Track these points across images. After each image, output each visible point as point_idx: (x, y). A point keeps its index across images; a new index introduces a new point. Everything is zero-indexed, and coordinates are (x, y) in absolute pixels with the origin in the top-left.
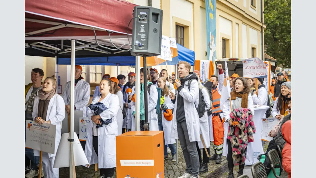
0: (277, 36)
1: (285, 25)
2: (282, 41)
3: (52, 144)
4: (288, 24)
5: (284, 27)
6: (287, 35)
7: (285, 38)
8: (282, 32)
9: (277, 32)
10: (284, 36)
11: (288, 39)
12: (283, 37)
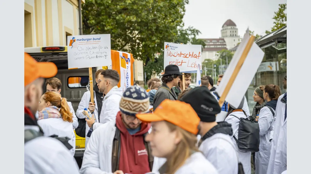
0: (91, 20)
1: (103, 5)
2: (99, 29)
3: (106, 56)
4: (108, 3)
5: (102, 7)
6: (107, 19)
7: (104, 23)
8: (99, 14)
9: (90, 14)
10: (103, 21)
11: (109, 26)
12: (102, 23)
